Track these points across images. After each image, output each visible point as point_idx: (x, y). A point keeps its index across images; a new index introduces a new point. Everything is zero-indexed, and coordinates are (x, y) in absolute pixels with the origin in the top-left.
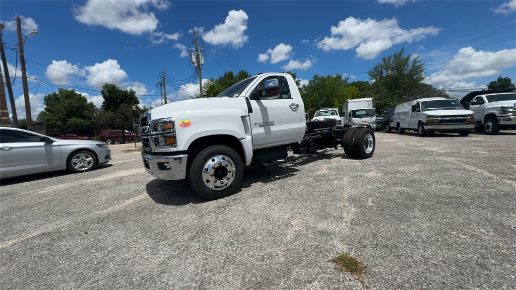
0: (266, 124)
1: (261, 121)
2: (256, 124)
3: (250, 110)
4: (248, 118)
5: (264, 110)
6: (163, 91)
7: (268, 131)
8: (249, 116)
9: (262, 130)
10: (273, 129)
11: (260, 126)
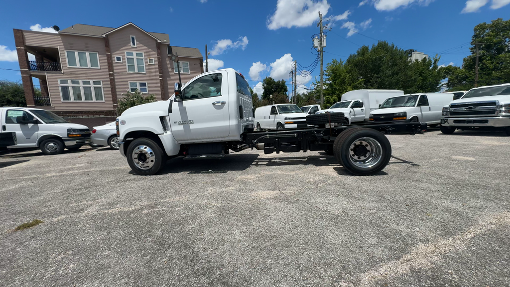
0: (185, 122)
1: (180, 119)
2: (175, 122)
3: (170, 111)
4: (167, 118)
5: (183, 110)
6: (294, 78)
7: (187, 129)
8: (169, 116)
9: (181, 128)
10: (192, 127)
11: (179, 124)
